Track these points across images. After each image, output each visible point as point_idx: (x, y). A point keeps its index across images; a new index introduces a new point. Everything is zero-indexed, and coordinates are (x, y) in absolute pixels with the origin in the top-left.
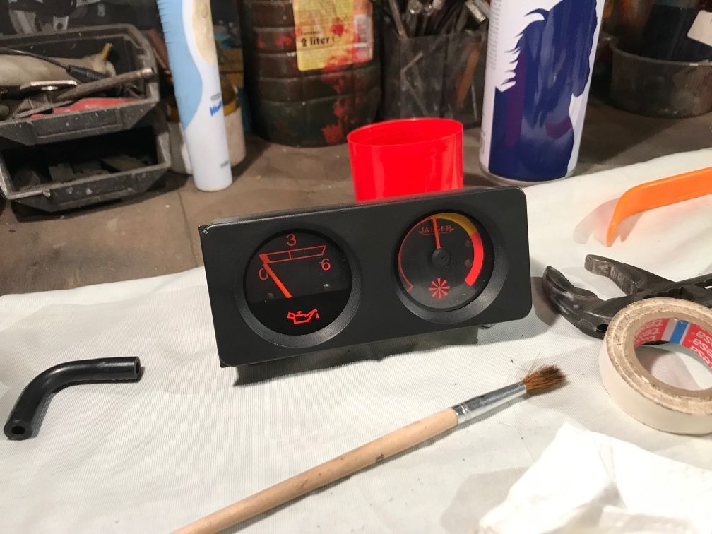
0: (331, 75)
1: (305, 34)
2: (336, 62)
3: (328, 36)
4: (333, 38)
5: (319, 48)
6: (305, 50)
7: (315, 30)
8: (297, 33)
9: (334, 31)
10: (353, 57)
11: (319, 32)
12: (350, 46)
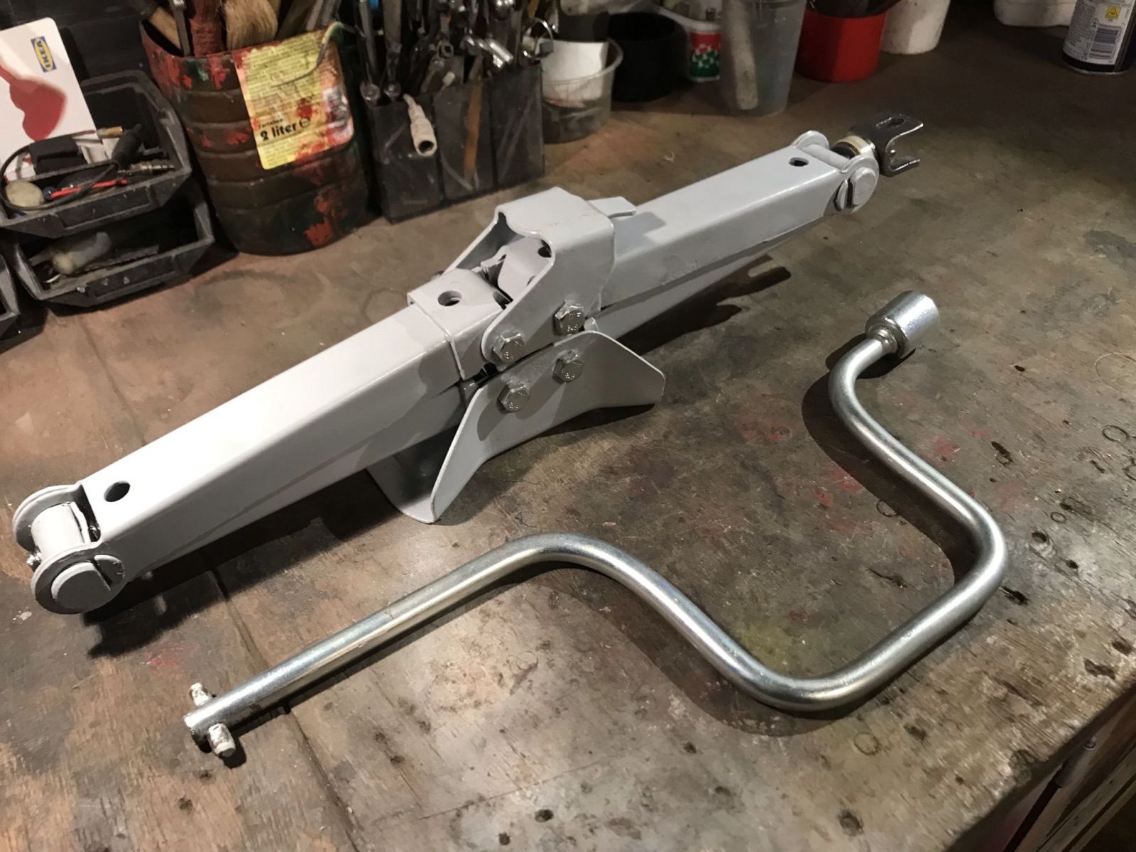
0: (306, 167)
1: (263, 126)
2: (309, 151)
3: (293, 122)
4: (301, 124)
5: (286, 137)
6: (268, 144)
7: (277, 119)
8: (253, 126)
9: (300, 115)
10: (329, 141)
11: (281, 120)
12: (323, 128)
